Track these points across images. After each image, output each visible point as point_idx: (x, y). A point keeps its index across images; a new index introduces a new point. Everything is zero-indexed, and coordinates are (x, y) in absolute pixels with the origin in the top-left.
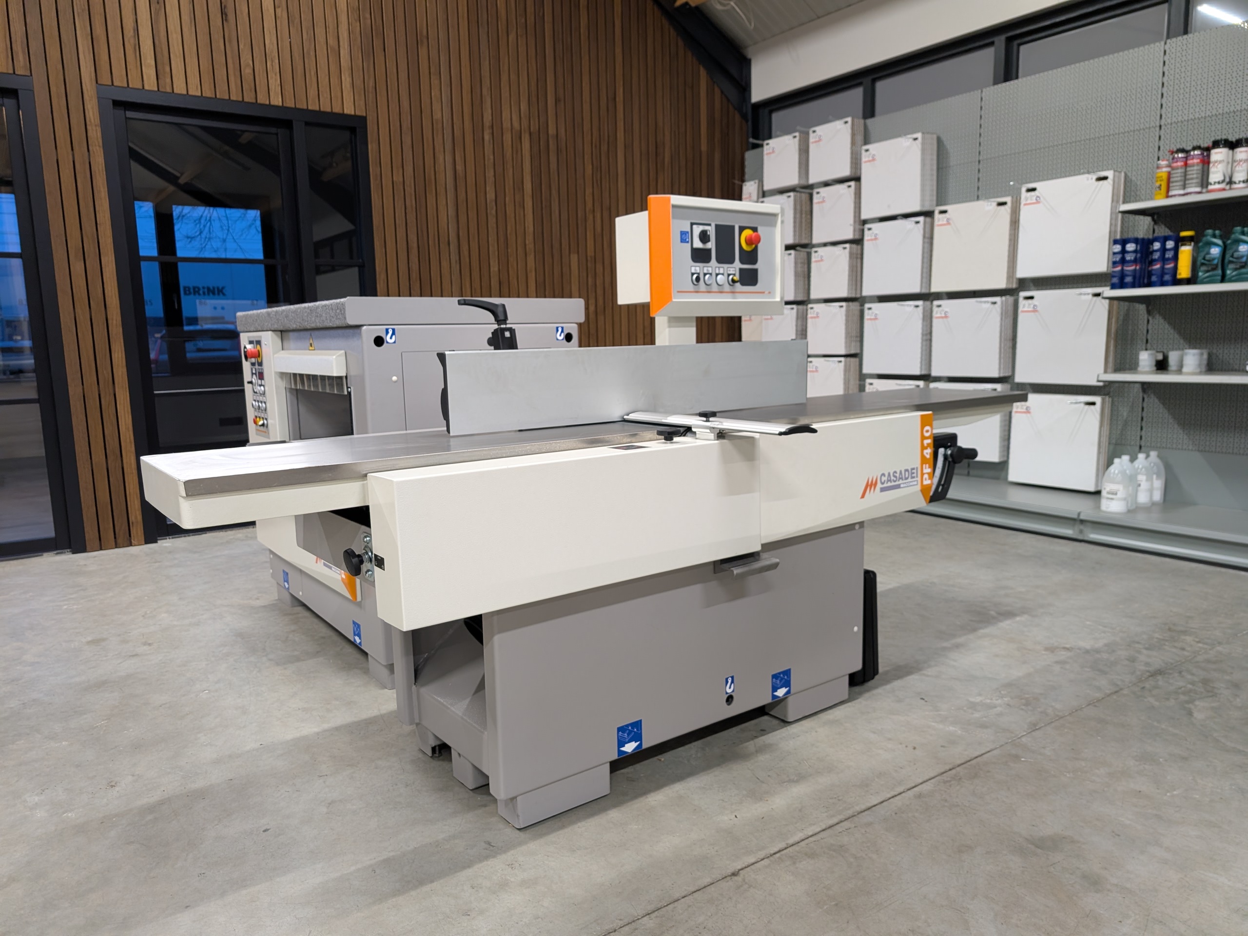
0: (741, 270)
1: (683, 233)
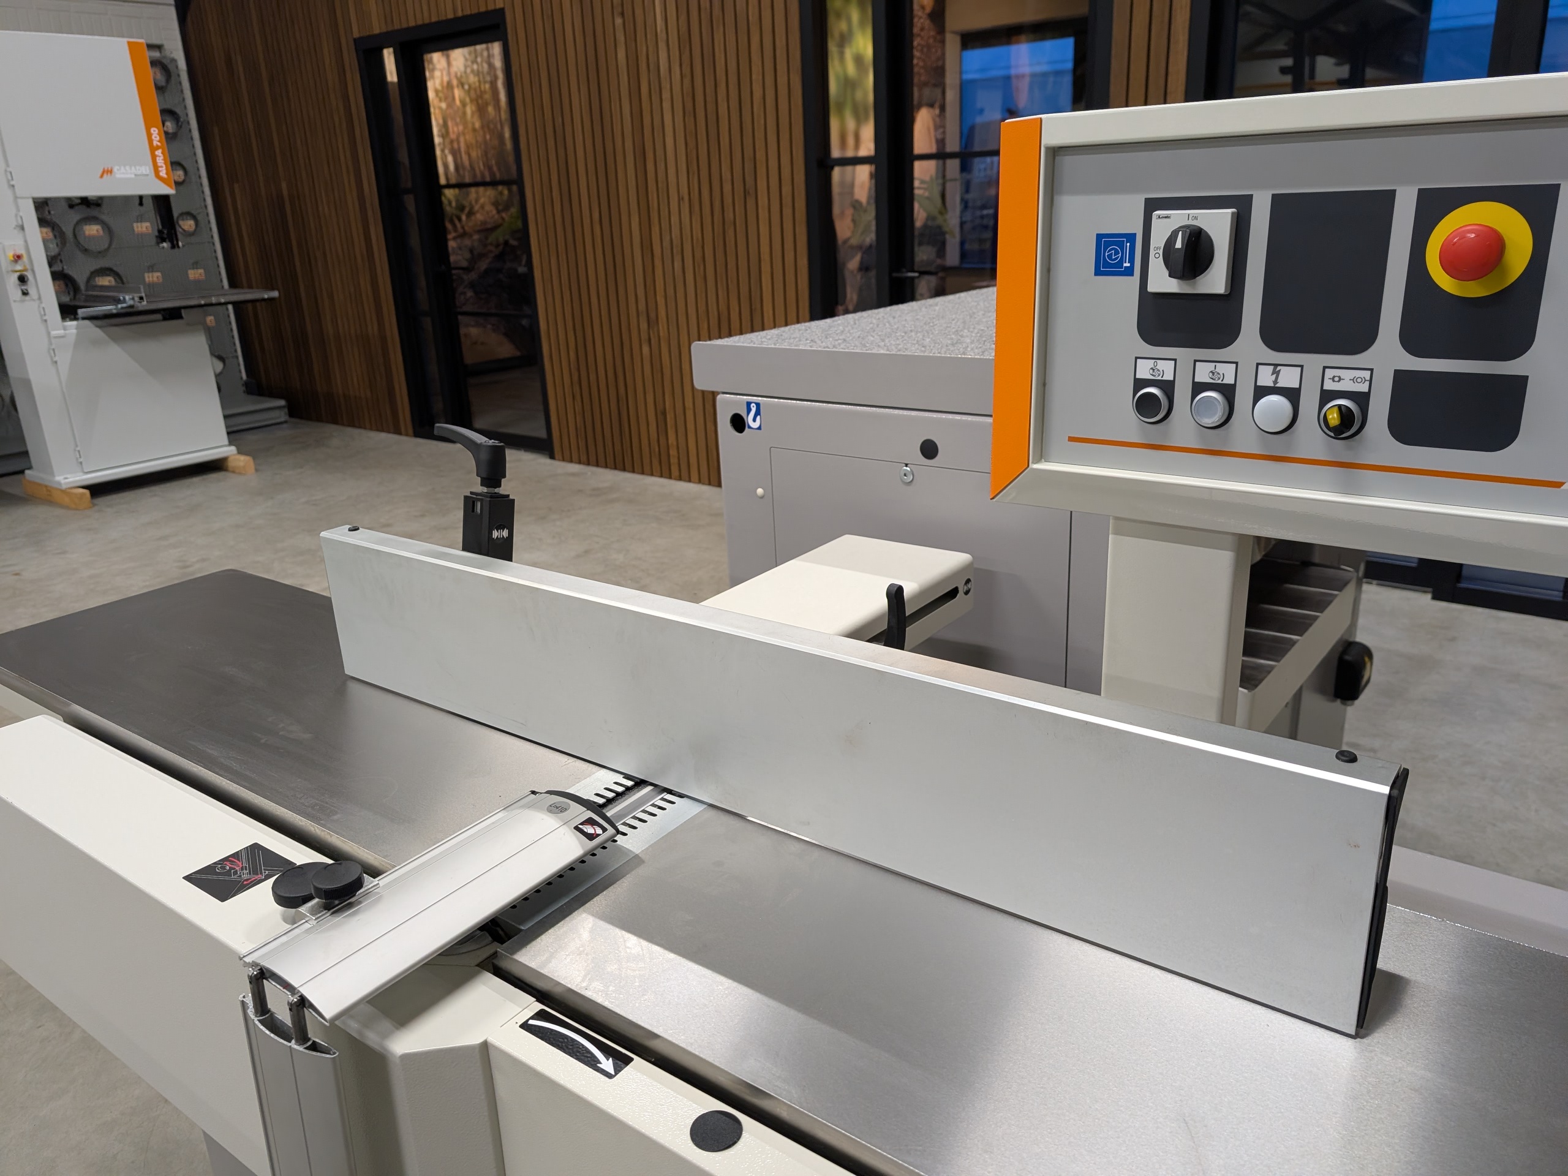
0: (1402, 378)
1: (1104, 241)
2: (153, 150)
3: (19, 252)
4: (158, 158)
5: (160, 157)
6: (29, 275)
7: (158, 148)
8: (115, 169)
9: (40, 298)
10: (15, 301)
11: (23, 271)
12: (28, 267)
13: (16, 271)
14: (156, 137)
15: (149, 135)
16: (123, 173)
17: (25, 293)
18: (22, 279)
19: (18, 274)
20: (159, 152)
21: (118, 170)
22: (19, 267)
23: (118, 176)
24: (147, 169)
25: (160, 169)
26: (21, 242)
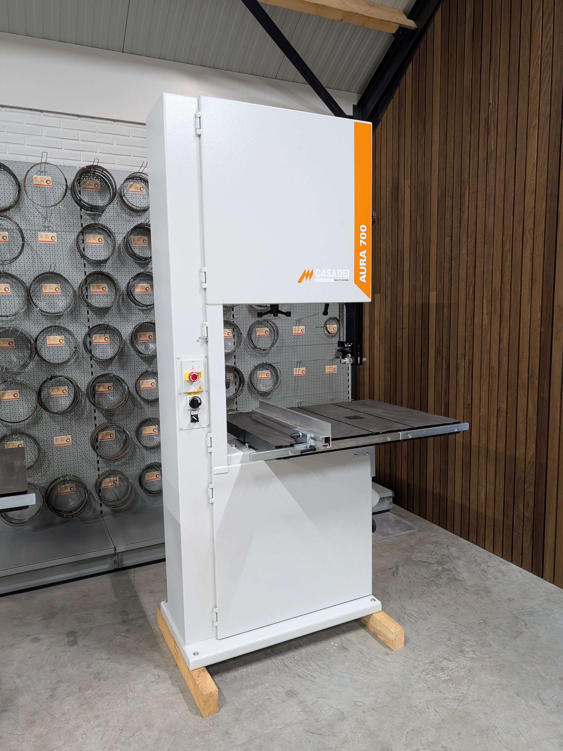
2: (358, 249)
3: (196, 371)
4: (361, 260)
5: (363, 258)
6: (203, 398)
7: (363, 248)
8: (315, 273)
9: (209, 426)
10: (181, 429)
11: (196, 393)
12: (204, 388)
13: (190, 393)
14: (363, 236)
15: (357, 232)
16: (323, 277)
17: (195, 419)
18: (195, 404)
19: (191, 396)
20: (363, 254)
21: (318, 273)
22: (193, 388)
23: (317, 280)
24: (348, 273)
25: (361, 273)
26: (202, 358)
